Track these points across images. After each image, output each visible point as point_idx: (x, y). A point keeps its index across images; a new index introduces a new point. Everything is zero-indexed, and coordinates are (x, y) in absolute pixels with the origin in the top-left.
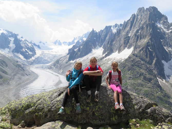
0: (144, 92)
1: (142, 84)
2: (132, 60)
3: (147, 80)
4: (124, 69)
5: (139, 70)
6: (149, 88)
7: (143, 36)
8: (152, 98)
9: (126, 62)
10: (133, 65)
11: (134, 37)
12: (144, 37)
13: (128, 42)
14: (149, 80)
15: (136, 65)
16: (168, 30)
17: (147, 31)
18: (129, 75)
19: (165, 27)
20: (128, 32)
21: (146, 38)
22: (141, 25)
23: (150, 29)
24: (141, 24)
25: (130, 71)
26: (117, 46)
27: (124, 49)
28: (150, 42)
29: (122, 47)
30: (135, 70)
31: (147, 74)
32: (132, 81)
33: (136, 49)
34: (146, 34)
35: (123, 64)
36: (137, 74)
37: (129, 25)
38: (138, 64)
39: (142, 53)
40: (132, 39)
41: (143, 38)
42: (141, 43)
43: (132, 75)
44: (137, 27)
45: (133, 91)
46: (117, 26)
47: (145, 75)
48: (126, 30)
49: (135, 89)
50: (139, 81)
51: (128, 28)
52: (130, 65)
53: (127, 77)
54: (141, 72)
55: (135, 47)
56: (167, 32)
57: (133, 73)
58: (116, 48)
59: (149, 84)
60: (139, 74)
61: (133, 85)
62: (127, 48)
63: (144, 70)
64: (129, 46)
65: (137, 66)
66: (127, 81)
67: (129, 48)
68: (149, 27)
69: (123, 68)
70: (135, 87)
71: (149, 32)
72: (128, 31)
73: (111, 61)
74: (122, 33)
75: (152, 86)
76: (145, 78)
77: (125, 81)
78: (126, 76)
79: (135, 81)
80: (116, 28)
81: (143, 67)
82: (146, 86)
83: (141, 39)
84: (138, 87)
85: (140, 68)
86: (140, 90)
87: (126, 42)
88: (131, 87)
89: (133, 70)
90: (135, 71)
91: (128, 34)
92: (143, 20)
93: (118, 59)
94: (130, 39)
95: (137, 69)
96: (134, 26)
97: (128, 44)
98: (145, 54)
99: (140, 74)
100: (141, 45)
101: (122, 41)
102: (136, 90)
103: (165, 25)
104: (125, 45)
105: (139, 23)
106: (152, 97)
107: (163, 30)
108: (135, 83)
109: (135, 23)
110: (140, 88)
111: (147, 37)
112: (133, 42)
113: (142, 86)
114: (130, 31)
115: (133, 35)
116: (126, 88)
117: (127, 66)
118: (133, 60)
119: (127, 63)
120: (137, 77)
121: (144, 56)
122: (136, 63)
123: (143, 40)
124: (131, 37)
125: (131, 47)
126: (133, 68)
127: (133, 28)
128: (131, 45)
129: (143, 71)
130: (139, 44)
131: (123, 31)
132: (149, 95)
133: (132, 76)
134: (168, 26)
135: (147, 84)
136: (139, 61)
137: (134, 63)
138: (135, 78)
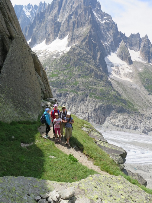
0: (100, 91)
1: (95, 83)
2: (77, 53)
3: (99, 78)
4: (68, 65)
5: (88, 65)
6: (103, 86)
7: (80, 23)
8: (109, 98)
9: (69, 55)
10: (80, 60)
11: (67, 23)
12: (83, 25)
13: (59, 29)
14: (100, 77)
15: (83, 60)
16: (102, 21)
17: (86, 18)
18: (77, 72)
19: (99, 16)
20: (56, 17)
21: (85, 26)
22: (73, 10)
23: (89, 16)
24: (73, 7)
25: (76, 67)
26: (42, 34)
27: (55, 39)
28: (92, 32)
29: (51, 36)
30: (83, 65)
31: (97, 70)
32: (83, 79)
33: (73, 40)
34: (84, 21)
35: (65, 58)
36: (87, 71)
37: (56, 7)
38: (86, 57)
39: (85, 45)
40: (64, 26)
41: (81, 26)
42: (79, 33)
43: (81, 71)
44: (67, 10)
45: (87, 91)
46: (30, 8)
47: (96, 72)
48: (52, 13)
49: (88, 88)
50: (91, 79)
51: (55, 11)
52: (76, 60)
53: (76, 75)
54: (91, 68)
55: (72, 37)
56: (101, 22)
57: (81, 70)
58: (40, 38)
59: (102, 82)
60: (88, 71)
61: (85, 84)
62: (58, 38)
63: (93, 65)
64: (61, 35)
65: (85, 61)
66: (77, 80)
67: (61, 37)
68: (87, 12)
69: (66, 63)
70: (88, 86)
71: (88, 19)
72: (56, 14)
73: (42, 54)
74: (47, 16)
75: (106, 85)
76: (96, 75)
77: (74, 80)
78: (74, 73)
79: (86, 79)
80: (30, 10)
81: (91, 62)
82: (99, 85)
83: (78, 27)
84: (92, 87)
85: (89, 62)
86: (95, 89)
87: (56, 29)
88: (83, 86)
89: (81, 66)
90: (83, 67)
91: (56, 20)
92: (75, 2)
93: (52, 51)
94: (61, 26)
95: (86, 64)
96: (64, 9)
97: (59, 33)
98: (88, 46)
99: (90, 70)
100: (79, 35)
101: (48, 28)
102: (90, 90)
103: (98, 13)
104: (56, 34)
105: (70, 6)
106: (110, 96)
107: (97, 19)
108: (86, 81)
109: (65, 5)
110: (94, 87)
111: (87, 25)
112: (66, 31)
113: (96, 85)
114: (59, 15)
115: (65, 21)
116: (77, 88)
117: (72, 60)
118: (79, 52)
119: (71, 57)
120: (88, 74)
121: (87, 49)
122: (83, 56)
123: (81, 29)
124: (62, 24)
125: (63, 37)
126: (81, 63)
127: (63, 12)
128: (64, 34)
129: (93, 67)
130: (76, 33)
131: (48, 13)
132: (106, 95)
133: (81, 74)
134: (102, 15)
135: (99, 82)
136: (86, 54)
137: (80, 57)
138: (85, 75)
